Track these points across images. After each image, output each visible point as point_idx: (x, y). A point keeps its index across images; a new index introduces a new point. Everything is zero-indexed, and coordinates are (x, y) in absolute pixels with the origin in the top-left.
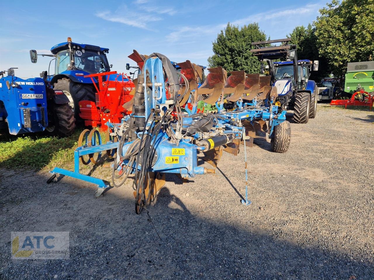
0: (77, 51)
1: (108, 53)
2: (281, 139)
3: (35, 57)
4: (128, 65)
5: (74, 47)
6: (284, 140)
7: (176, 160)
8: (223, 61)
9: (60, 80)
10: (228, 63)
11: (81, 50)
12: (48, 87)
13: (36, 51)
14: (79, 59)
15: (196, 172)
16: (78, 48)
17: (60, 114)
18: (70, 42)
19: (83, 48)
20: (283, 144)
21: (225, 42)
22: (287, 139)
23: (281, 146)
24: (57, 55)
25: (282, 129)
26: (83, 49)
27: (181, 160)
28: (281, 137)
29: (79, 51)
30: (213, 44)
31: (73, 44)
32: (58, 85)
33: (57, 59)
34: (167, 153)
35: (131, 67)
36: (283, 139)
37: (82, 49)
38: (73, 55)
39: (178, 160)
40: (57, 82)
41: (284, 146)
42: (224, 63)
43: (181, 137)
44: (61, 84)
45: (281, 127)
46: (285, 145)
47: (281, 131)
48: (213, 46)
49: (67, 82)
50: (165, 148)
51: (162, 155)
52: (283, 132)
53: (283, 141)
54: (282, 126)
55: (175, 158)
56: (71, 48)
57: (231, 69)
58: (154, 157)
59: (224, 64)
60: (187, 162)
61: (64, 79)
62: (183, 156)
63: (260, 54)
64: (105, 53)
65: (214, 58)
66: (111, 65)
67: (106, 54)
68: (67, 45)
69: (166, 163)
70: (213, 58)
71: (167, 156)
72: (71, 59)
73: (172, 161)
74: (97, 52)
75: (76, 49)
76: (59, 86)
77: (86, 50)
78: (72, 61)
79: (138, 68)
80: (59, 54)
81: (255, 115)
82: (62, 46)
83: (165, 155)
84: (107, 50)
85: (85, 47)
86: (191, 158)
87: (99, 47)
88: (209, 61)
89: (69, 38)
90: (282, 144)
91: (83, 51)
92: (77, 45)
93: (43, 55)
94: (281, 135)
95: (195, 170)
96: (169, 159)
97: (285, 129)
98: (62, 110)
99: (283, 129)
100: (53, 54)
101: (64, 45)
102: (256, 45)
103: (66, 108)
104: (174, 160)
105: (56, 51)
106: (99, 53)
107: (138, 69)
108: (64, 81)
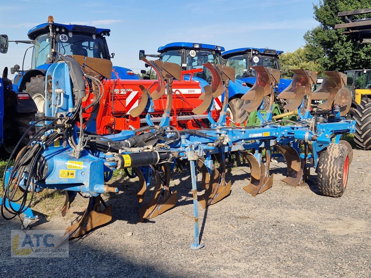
0: (62, 35)
1: (109, 35)
2: (327, 174)
3: (6, 44)
4: (142, 52)
5: (57, 30)
6: (331, 175)
7: (72, 174)
8: (332, 39)
9: (33, 78)
10: (343, 42)
11: (66, 33)
12: (8, 88)
13: (7, 36)
14: (63, 47)
15: (96, 190)
16: (63, 30)
17: (22, 128)
18: (51, 23)
19: (71, 30)
20: (331, 182)
21: (336, 4)
22: (336, 174)
23: (328, 185)
24: (36, 41)
25: (329, 157)
26: (71, 32)
27: (77, 175)
28: (327, 171)
29: (64, 35)
30: (315, 8)
31: (55, 26)
32: (30, 86)
33: (36, 46)
34: (62, 166)
35: (147, 55)
36: (329, 173)
37: (68, 32)
38: (55, 41)
39: (75, 174)
40: (30, 82)
41: (333, 186)
42: (334, 41)
43: (80, 148)
44: (34, 85)
45: (328, 155)
46: (333, 183)
47: (326, 160)
48: (314, 11)
49: (42, 81)
50: (60, 160)
51: (56, 168)
52: (330, 162)
53: (330, 177)
54: (330, 153)
55: (70, 172)
56: (53, 31)
57: (347, 53)
58: (45, 169)
59: (334, 44)
60: (84, 177)
61: (39, 77)
62: (80, 170)
63: (351, 31)
64: (104, 36)
65: (316, 32)
66: (112, 54)
67: (106, 37)
68: (48, 27)
69: (60, 177)
70: (313, 32)
71: (61, 169)
72: (52, 48)
73: (67, 175)
74: (91, 35)
75: (60, 33)
76: (32, 86)
77: (74, 33)
78: (53, 50)
79: (158, 56)
80: (38, 40)
81: (283, 133)
82: (40, 28)
83: (60, 168)
84: (107, 32)
85: (74, 29)
86: (88, 173)
87: (93, 29)
88: (306, 37)
89: (51, 17)
90: (329, 181)
91: (71, 35)
92: (61, 27)
93: (17, 42)
94: (326, 167)
95: (95, 188)
96: (64, 173)
97: (334, 158)
98: (26, 122)
99: (331, 157)
100: (30, 40)
101: (44, 27)
102: (344, 16)
103: (31, 118)
104: (70, 174)
105: (34, 35)
106: (94, 37)
107: (159, 58)
108: (39, 79)
